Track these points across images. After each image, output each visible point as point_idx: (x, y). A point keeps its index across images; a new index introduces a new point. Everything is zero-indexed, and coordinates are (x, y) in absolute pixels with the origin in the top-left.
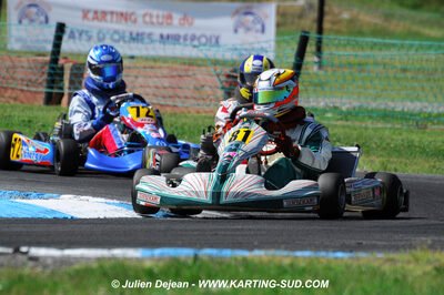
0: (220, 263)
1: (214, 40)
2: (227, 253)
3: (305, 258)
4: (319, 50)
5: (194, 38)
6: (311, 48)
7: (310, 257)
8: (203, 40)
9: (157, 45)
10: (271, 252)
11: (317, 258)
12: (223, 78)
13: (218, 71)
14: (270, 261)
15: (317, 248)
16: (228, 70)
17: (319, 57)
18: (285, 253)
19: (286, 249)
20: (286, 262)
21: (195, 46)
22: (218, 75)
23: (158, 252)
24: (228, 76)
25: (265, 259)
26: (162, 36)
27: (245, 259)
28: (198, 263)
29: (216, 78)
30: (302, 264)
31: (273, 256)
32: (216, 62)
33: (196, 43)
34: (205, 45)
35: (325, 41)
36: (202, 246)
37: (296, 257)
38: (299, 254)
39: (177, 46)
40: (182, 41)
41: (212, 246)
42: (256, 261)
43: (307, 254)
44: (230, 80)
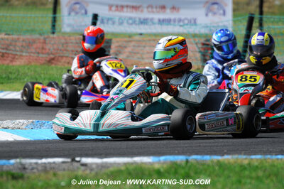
0: (203, 164)
1: (193, 22)
2: (207, 158)
3: (257, 160)
4: (261, 25)
5: (180, 20)
6: (256, 24)
7: (260, 159)
8: (186, 22)
9: (157, 26)
10: (236, 156)
11: (265, 159)
12: (200, 46)
13: (197, 41)
14: (235, 162)
15: (265, 153)
16: (203, 40)
17: (261, 30)
18: (244, 157)
19: (245, 154)
20: (246, 162)
21: (181, 26)
22: (196, 44)
23: (162, 158)
24: (203, 44)
25: (232, 161)
26: (159, 20)
27: (218, 161)
28: (189, 164)
29: (195, 46)
30: (256, 164)
31: (237, 159)
32: (195, 36)
33: (181, 24)
34: (187, 24)
35: (264, 19)
36: (191, 154)
37: (252, 159)
38: (253, 157)
39: (169, 26)
40: (172, 23)
41: (197, 154)
42: (226, 162)
43: (259, 157)
44: (205, 46)
